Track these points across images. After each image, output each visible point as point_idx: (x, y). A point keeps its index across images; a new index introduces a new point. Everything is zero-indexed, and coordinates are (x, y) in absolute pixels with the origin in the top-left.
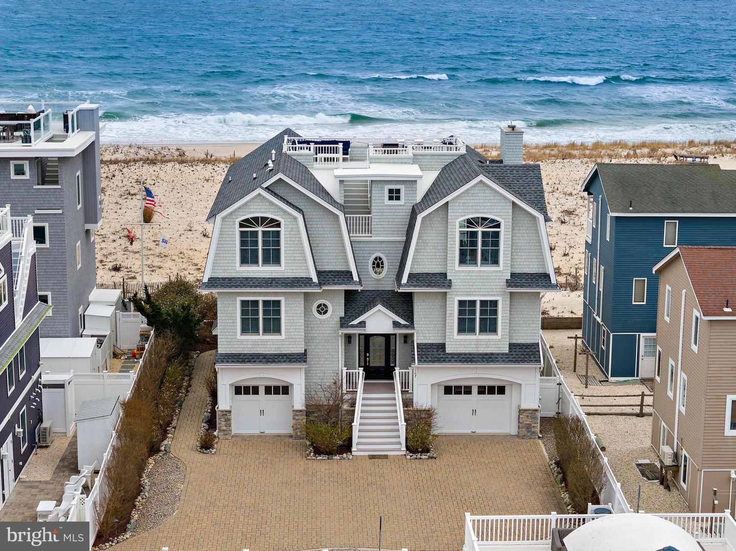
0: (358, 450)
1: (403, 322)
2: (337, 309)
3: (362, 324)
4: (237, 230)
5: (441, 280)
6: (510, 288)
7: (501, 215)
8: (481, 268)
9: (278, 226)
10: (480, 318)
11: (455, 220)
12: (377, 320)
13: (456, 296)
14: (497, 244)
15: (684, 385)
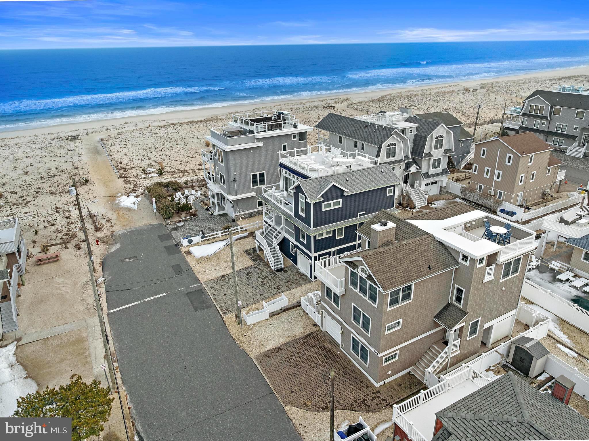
0: (417, 206)
1: (418, 168)
2: (403, 167)
3: (410, 171)
4: (386, 148)
5: (429, 155)
6: (444, 154)
7: (444, 134)
8: (438, 150)
9: (395, 145)
10: (437, 163)
11: (434, 137)
12: (413, 169)
13: (432, 159)
14: (442, 142)
15: (499, 174)
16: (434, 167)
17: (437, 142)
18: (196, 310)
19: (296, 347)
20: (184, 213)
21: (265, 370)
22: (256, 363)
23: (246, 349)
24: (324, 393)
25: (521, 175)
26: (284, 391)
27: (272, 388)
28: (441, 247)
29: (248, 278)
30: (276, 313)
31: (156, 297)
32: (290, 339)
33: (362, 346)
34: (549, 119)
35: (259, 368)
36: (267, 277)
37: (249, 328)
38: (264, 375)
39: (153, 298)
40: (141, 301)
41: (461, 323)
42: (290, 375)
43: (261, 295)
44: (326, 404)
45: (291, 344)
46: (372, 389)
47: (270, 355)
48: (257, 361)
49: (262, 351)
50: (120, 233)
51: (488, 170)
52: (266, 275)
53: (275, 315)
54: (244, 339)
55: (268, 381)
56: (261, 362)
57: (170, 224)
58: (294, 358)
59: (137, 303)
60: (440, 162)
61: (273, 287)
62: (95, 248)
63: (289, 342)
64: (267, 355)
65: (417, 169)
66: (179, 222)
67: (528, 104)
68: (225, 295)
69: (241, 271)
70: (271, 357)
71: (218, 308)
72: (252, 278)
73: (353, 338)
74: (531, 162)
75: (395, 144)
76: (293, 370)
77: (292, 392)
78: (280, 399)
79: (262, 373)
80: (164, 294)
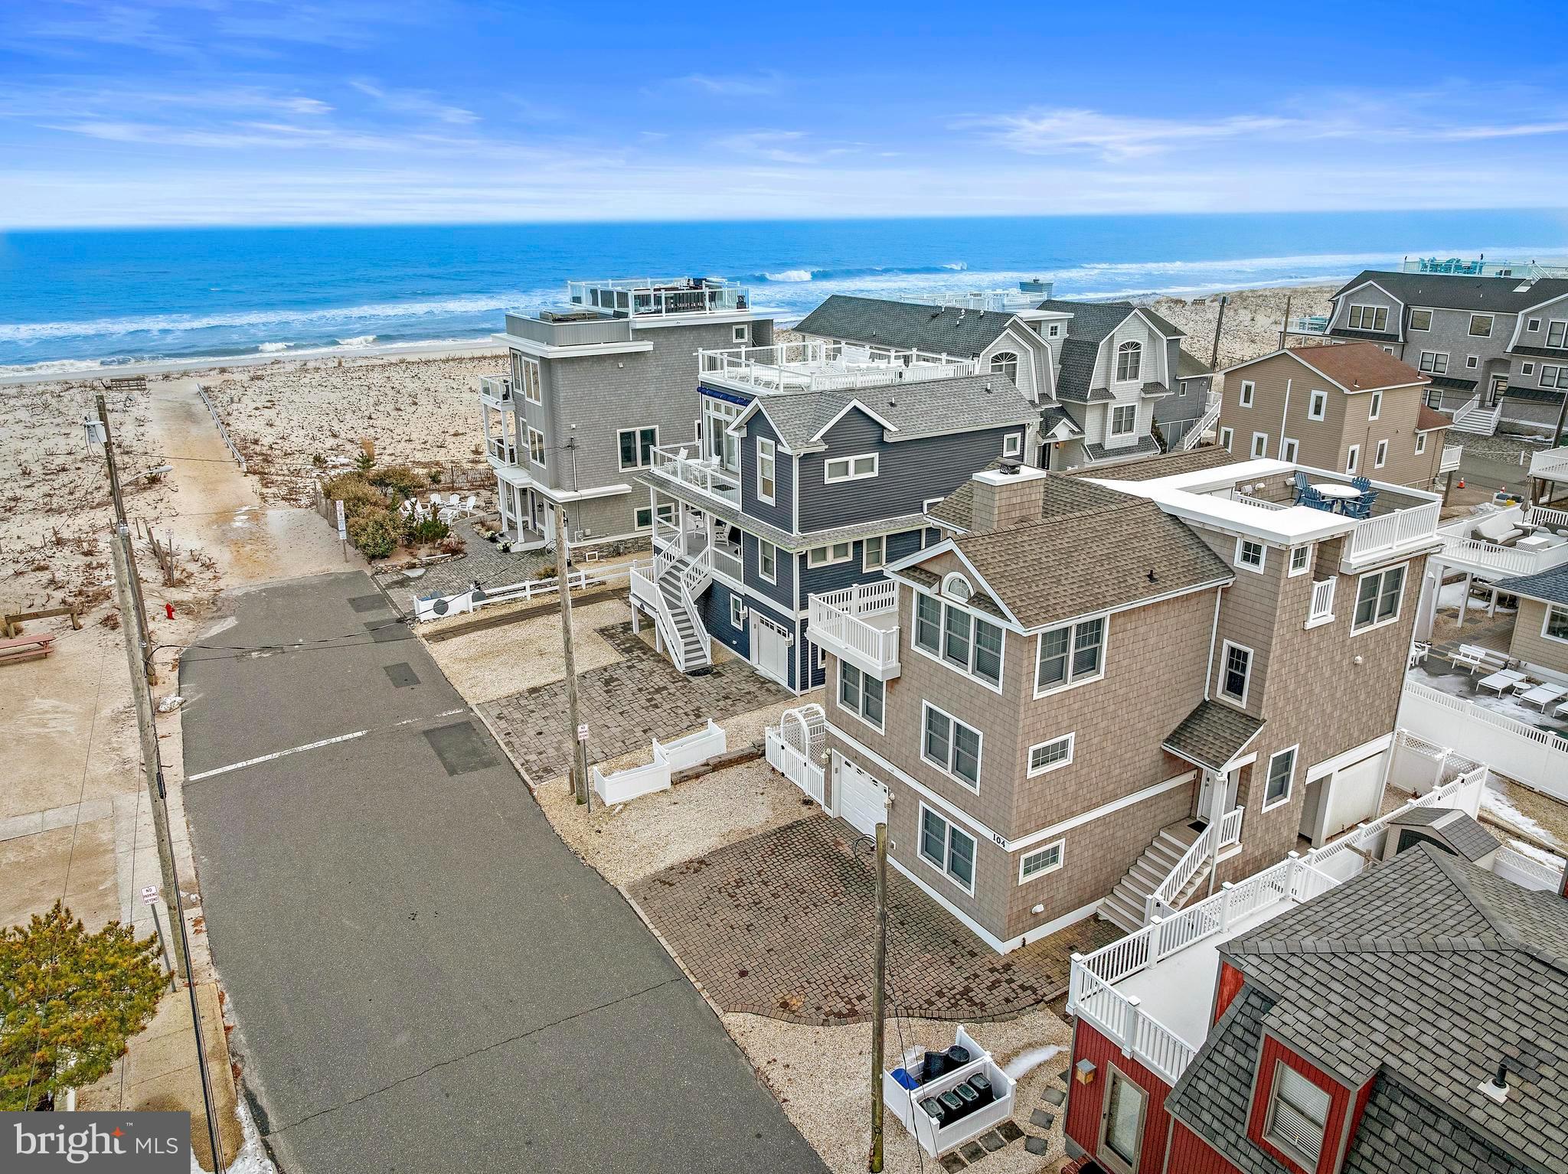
1: (1076, 430)
3: (1054, 436)
4: (990, 365)
5: (1105, 393)
6: (1143, 395)
7: (1142, 339)
8: (1128, 382)
9: (1015, 359)
10: (1124, 420)
11: (1117, 345)
12: (1062, 431)
13: (1113, 405)
14: (1138, 362)
15: (1291, 447)
16: (1117, 430)
17: (1124, 357)
18: (452, 772)
19: (752, 858)
20: (427, 546)
21: (658, 918)
22: (632, 902)
23: (600, 865)
24: (841, 974)
25: (1352, 448)
26: (720, 974)
27: (682, 965)
28: (1179, 530)
29: (607, 692)
30: (690, 773)
31: (333, 740)
32: (734, 839)
33: (954, 831)
34: (1401, 339)
35: (641, 914)
36: (665, 688)
37: (610, 812)
38: (657, 933)
39: (323, 743)
40: (287, 752)
41: (1244, 754)
42: (737, 931)
43: (645, 731)
44: (850, 1002)
45: (740, 849)
46: (986, 959)
47: (675, 879)
48: (635, 896)
49: (649, 870)
50: (239, 593)
51: (1260, 441)
52: (661, 684)
53: (688, 778)
54: (595, 841)
55: (669, 948)
56: (645, 899)
57: (386, 572)
58: (749, 885)
59: (276, 755)
60: (1133, 415)
61: (680, 711)
62: (161, 625)
63: (732, 847)
64: (663, 881)
65: (1072, 431)
66: (413, 566)
67: (1346, 304)
68: (541, 733)
69: (587, 676)
70: (678, 885)
71: (518, 766)
72: (618, 692)
73: (927, 813)
74: (1374, 413)
75: (1013, 357)
76: (746, 917)
77: (743, 974)
78: (705, 994)
79: (651, 926)
80: (359, 734)
